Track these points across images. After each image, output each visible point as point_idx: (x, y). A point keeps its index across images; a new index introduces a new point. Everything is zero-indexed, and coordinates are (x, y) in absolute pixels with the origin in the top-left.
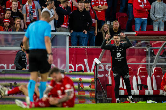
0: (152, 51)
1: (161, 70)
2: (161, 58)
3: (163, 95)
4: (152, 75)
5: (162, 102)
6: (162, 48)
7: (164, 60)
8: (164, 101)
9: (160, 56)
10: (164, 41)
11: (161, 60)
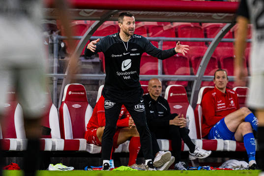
0: (63, 45)
1: (84, 91)
2: (83, 63)
3: (88, 151)
4: (62, 103)
5: (86, 168)
6: (87, 37)
7: (90, 67)
8: (89, 167)
9: (81, 56)
10: (91, 20)
11: (84, 66)
